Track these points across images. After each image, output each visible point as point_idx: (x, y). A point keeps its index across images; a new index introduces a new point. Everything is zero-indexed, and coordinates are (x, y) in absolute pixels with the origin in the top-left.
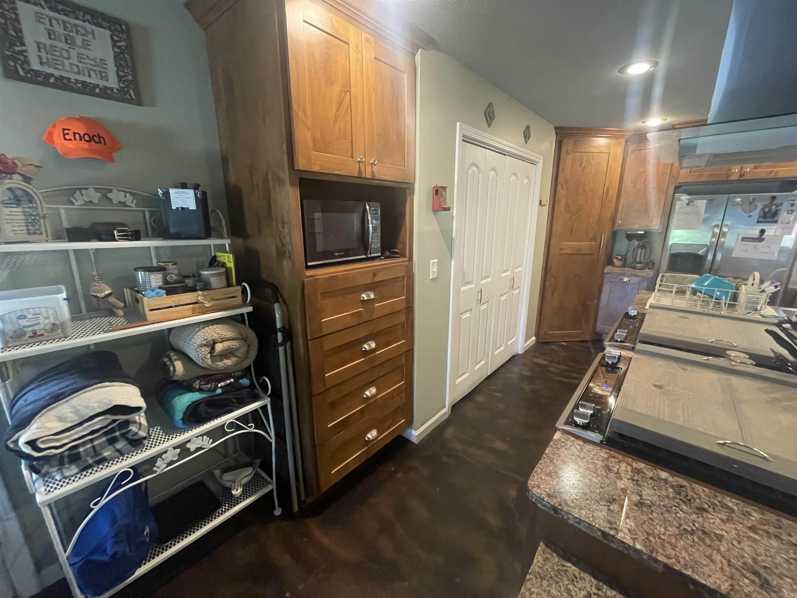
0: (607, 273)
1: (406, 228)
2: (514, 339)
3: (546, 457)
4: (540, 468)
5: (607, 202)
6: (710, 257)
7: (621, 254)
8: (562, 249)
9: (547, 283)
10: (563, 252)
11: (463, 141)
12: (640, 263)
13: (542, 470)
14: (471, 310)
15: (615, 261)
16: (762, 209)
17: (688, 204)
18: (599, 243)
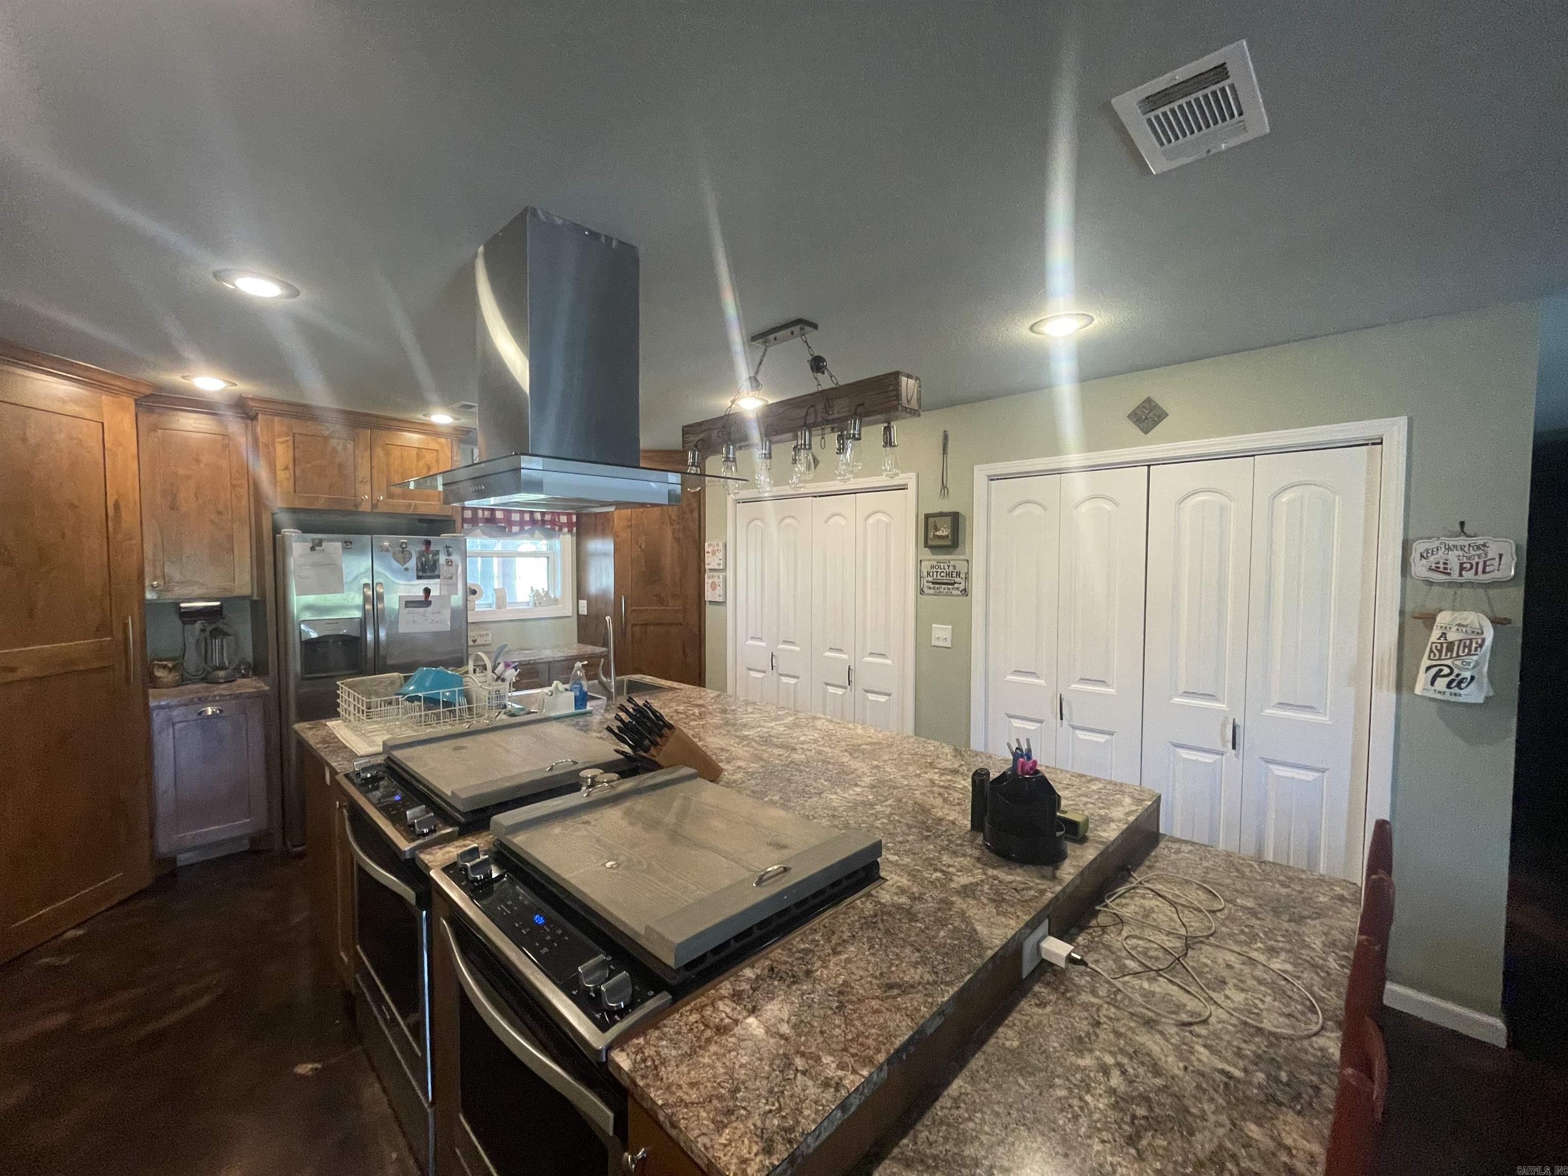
3: (675, 1110)
4: (699, 1136)
5: (120, 537)
6: (370, 636)
7: (171, 655)
12: (222, 668)
13: (704, 1134)
15: (159, 673)
16: (418, 558)
17: (313, 549)
18: (120, 636)
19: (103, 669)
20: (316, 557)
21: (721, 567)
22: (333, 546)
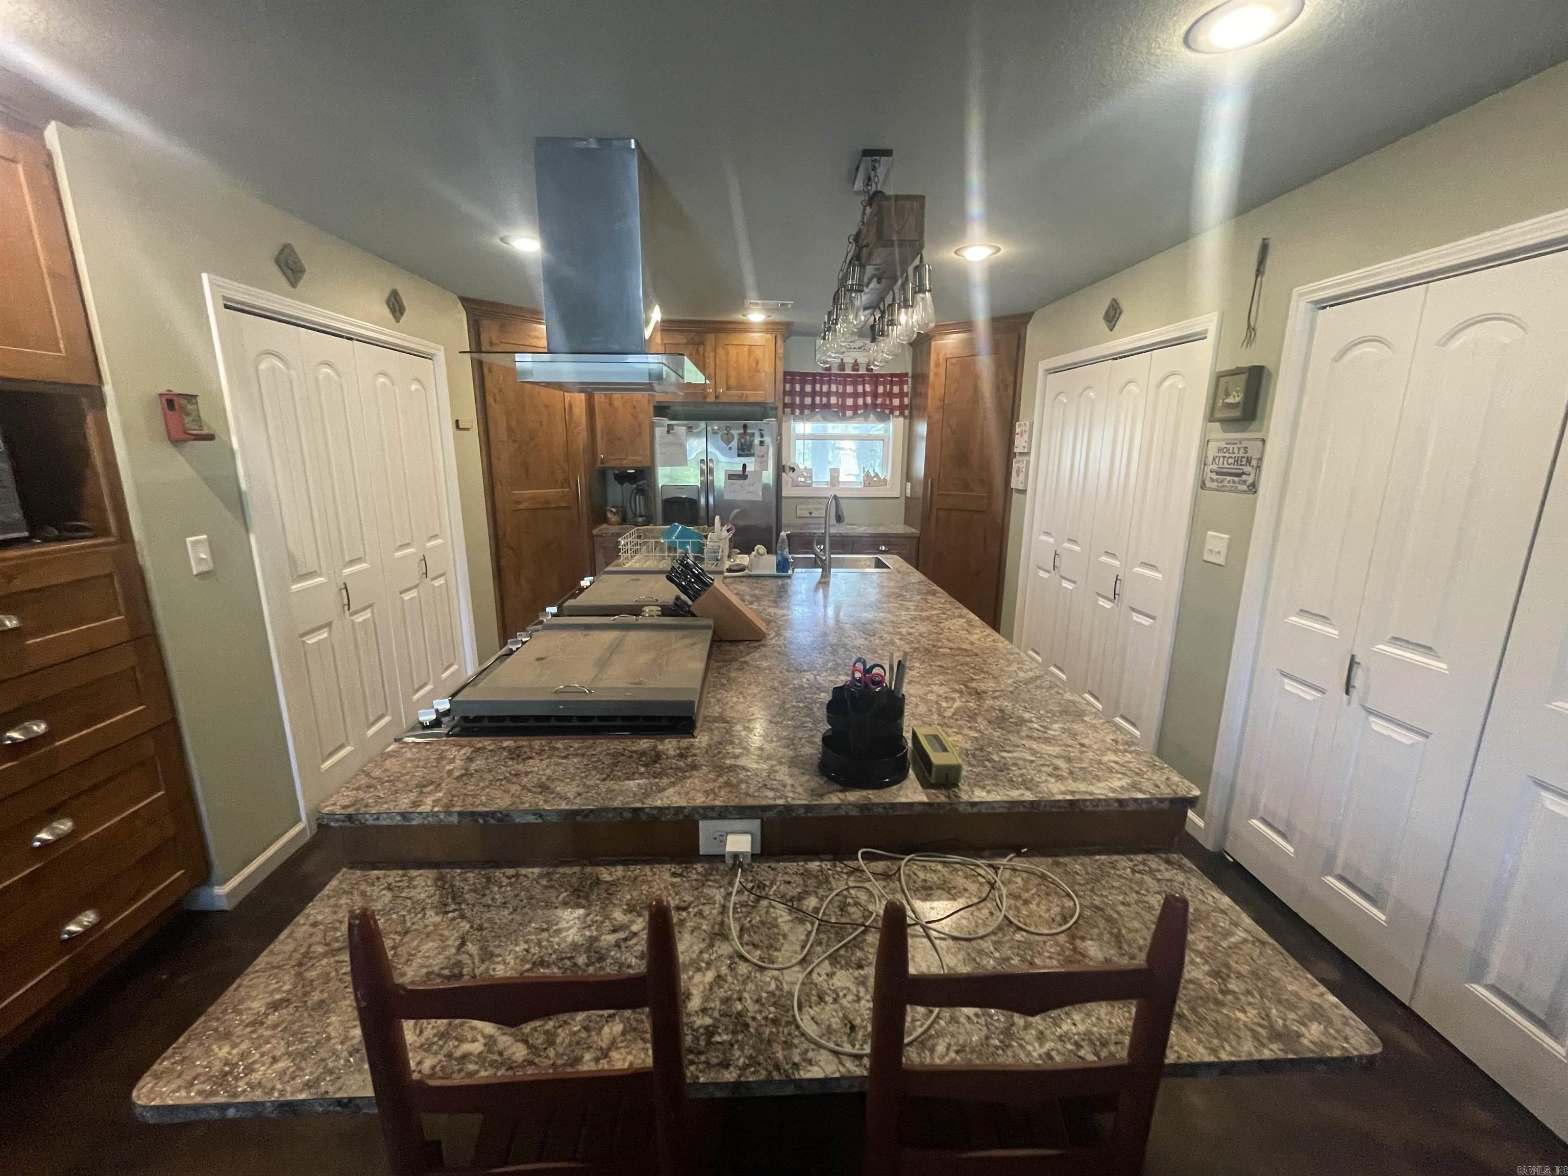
0: (597, 536)
1: (96, 474)
2: (455, 667)
6: (702, 500)
7: (615, 505)
8: (518, 503)
9: (503, 563)
10: (521, 506)
11: (226, 307)
12: (641, 516)
14: (329, 625)
15: (609, 515)
16: (739, 439)
17: (668, 432)
18: (574, 489)
19: (565, 508)
20: (670, 438)
21: (1026, 451)
22: (680, 428)
